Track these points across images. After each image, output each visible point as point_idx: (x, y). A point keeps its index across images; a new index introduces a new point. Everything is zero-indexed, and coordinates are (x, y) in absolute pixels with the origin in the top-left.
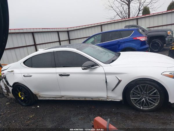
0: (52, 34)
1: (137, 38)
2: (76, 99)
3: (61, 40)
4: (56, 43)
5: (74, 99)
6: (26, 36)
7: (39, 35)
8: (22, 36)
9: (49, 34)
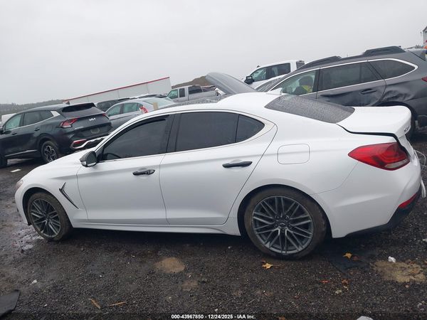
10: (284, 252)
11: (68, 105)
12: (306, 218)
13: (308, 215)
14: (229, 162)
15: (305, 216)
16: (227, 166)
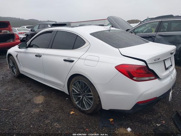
10: (82, 108)
11: (56, 23)
12: (91, 95)
13: (92, 94)
14: (66, 58)
15: (91, 94)
16: (65, 60)
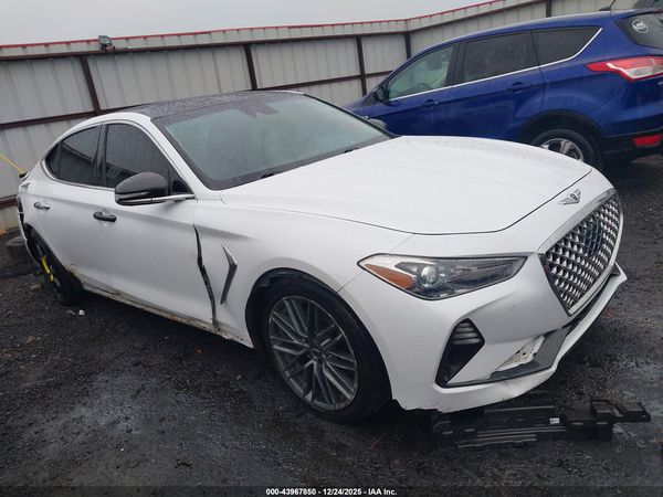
0: (331, 47)
1: (610, 65)
2: (153, 311)
3: (366, 72)
4: (345, 85)
5: (148, 309)
6: (222, 57)
7: (275, 52)
8: (207, 57)
9: (320, 48)
